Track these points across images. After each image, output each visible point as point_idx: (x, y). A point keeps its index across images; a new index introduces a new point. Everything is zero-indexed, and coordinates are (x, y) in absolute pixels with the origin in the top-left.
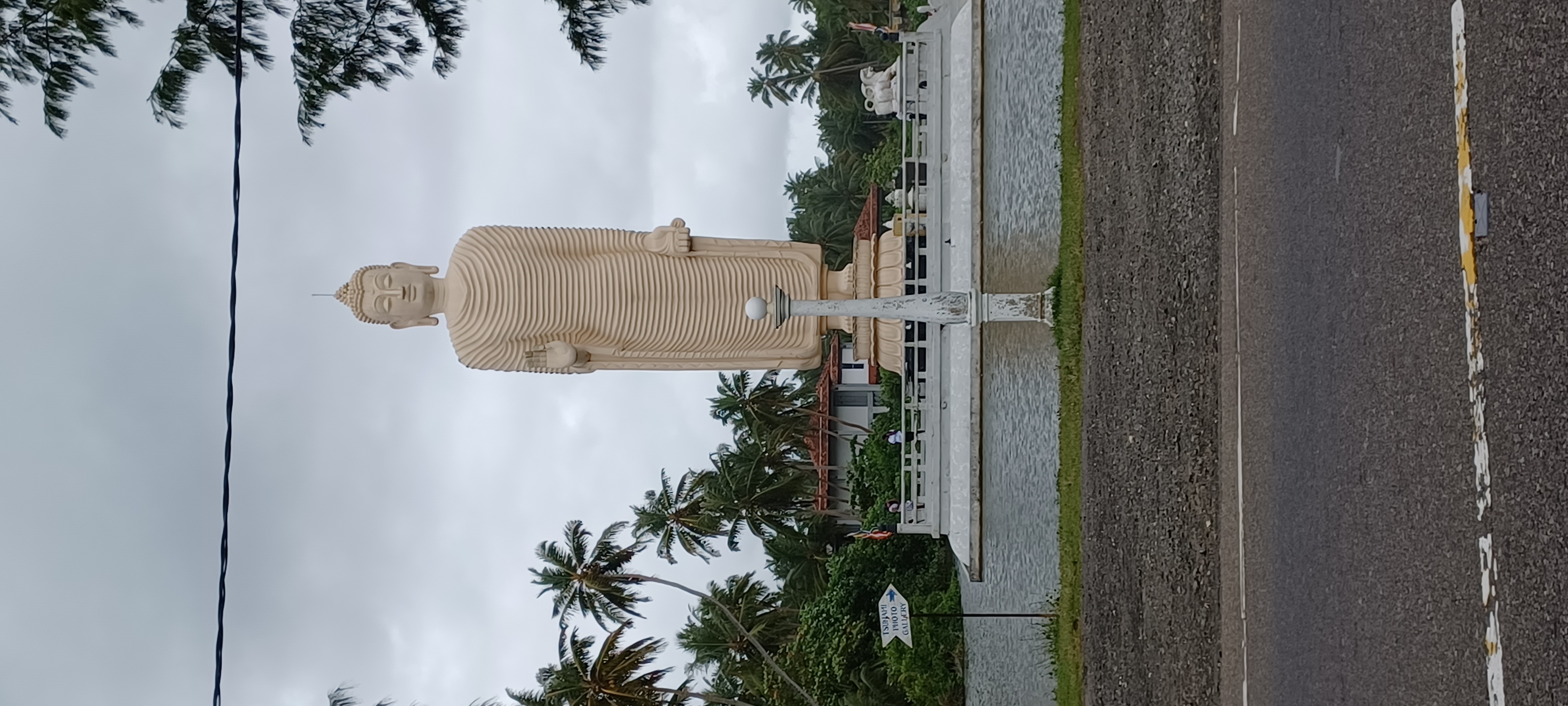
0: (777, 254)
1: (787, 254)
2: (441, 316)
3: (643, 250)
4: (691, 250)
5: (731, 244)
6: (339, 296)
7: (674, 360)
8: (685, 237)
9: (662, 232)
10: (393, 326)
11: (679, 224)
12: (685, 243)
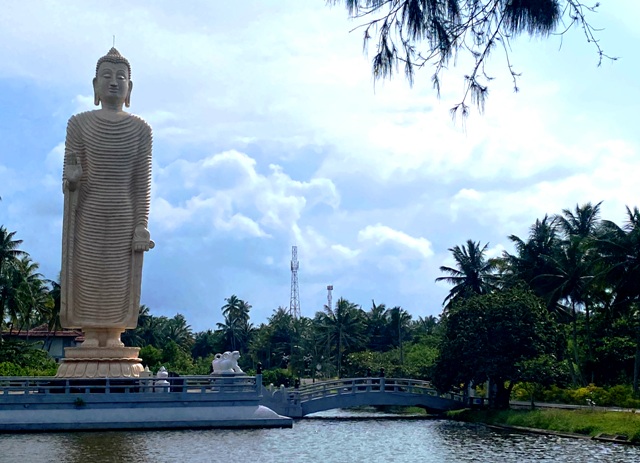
0: (132, 302)
1: (131, 307)
2: (100, 107)
3: (135, 225)
4: (136, 251)
5: (138, 276)
6: (113, 51)
7: (68, 241)
8: (143, 247)
9: (146, 235)
10: (95, 81)
11: (152, 245)
12: (140, 247)
